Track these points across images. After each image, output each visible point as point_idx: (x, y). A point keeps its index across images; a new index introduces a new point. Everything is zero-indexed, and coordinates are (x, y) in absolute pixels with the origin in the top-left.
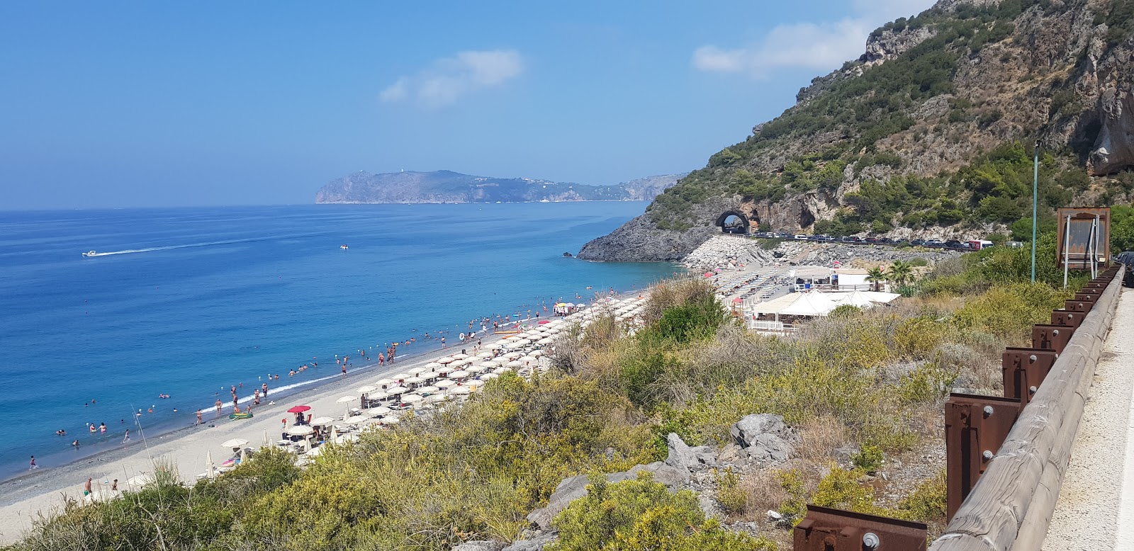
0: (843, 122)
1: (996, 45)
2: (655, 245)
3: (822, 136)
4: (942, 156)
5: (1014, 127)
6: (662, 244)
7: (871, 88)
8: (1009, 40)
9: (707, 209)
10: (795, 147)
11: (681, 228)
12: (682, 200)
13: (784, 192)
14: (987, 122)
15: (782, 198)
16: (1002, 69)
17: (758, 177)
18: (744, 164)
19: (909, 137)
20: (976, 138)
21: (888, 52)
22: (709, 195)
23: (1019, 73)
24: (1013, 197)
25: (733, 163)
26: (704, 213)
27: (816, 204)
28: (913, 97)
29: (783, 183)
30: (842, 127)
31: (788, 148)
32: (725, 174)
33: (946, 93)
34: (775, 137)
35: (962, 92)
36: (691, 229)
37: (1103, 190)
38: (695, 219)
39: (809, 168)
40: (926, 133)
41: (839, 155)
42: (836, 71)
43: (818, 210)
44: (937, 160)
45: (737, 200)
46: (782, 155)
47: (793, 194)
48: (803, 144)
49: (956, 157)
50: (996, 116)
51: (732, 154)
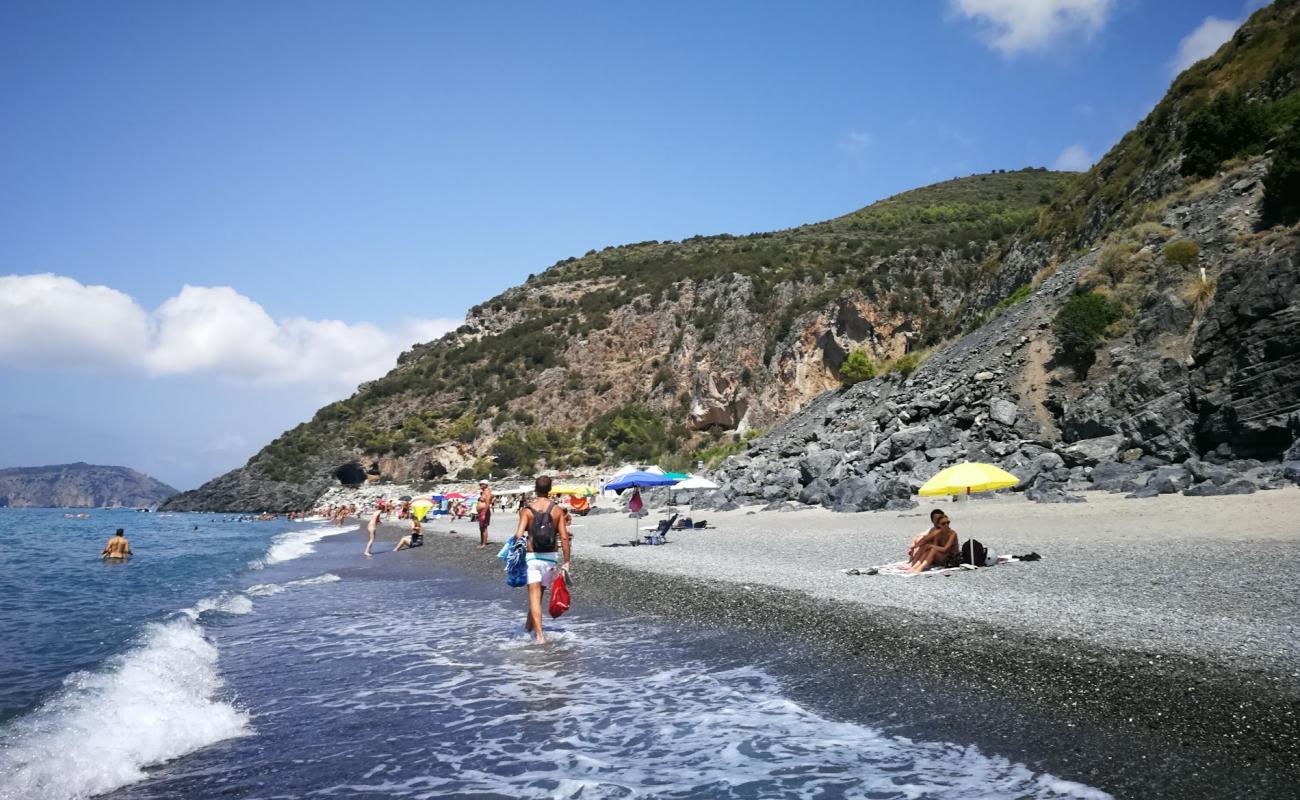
0: (463, 385)
1: (601, 332)
2: (271, 496)
3: (443, 396)
4: (567, 416)
5: (623, 395)
6: (278, 496)
7: (483, 357)
8: (610, 329)
9: (325, 462)
10: (414, 404)
11: (297, 479)
12: (297, 451)
13: (410, 446)
14: (601, 390)
15: (409, 453)
16: (605, 351)
17: (377, 432)
18: (359, 419)
19: (535, 400)
20: (593, 401)
21: (487, 328)
22: (326, 448)
23: (618, 356)
24: (641, 444)
25: (347, 418)
26: (322, 465)
27: (448, 457)
28: (528, 368)
29: (407, 438)
30: (461, 389)
31: (406, 405)
32: (339, 428)
33: (562, 366)
34: (387, 394)
35: (574, 366)
36: (309, 481)
37: (701, 439)
38: (313, 471)
39: (433, 426)
40: (551, 396)
41: (461, 414)
42: (436, 340)
43: (451, 462)
44: (563, 419)
45: (357, 453)
46: (401, 412)
47: (419, 449)
48: (423, 402)
49: (577, 417)
50: (609, 386)
51: (346, 409)
